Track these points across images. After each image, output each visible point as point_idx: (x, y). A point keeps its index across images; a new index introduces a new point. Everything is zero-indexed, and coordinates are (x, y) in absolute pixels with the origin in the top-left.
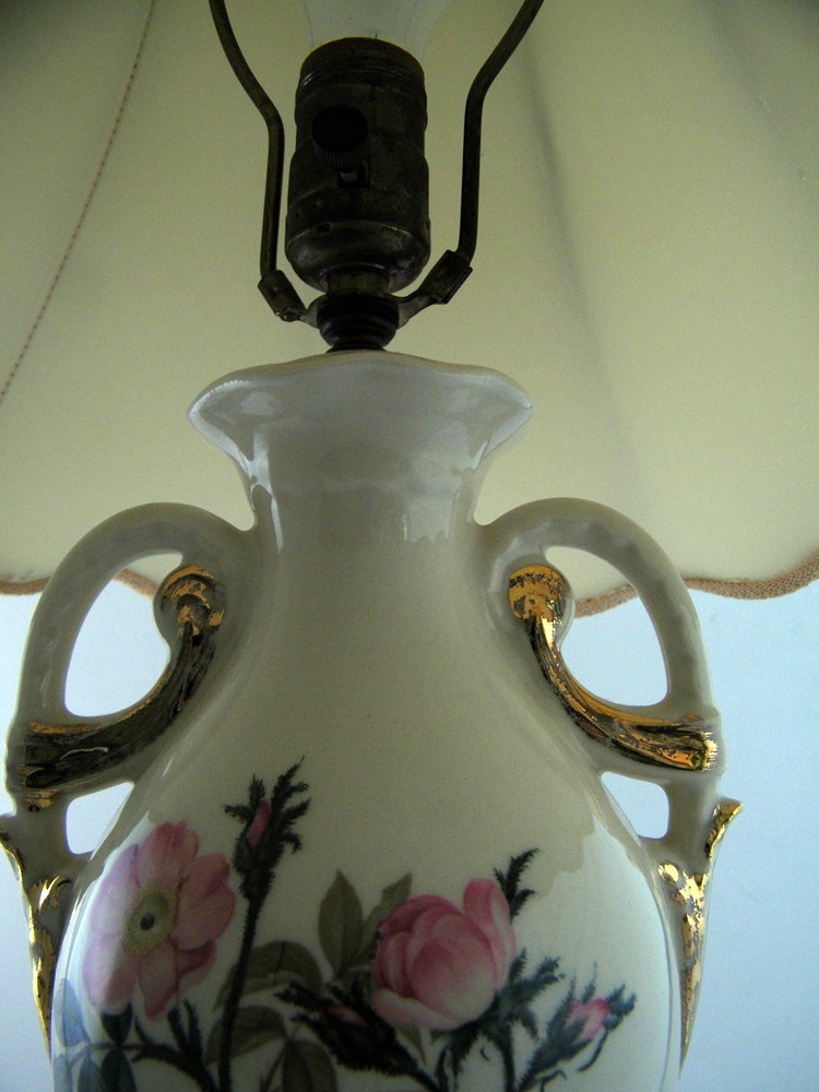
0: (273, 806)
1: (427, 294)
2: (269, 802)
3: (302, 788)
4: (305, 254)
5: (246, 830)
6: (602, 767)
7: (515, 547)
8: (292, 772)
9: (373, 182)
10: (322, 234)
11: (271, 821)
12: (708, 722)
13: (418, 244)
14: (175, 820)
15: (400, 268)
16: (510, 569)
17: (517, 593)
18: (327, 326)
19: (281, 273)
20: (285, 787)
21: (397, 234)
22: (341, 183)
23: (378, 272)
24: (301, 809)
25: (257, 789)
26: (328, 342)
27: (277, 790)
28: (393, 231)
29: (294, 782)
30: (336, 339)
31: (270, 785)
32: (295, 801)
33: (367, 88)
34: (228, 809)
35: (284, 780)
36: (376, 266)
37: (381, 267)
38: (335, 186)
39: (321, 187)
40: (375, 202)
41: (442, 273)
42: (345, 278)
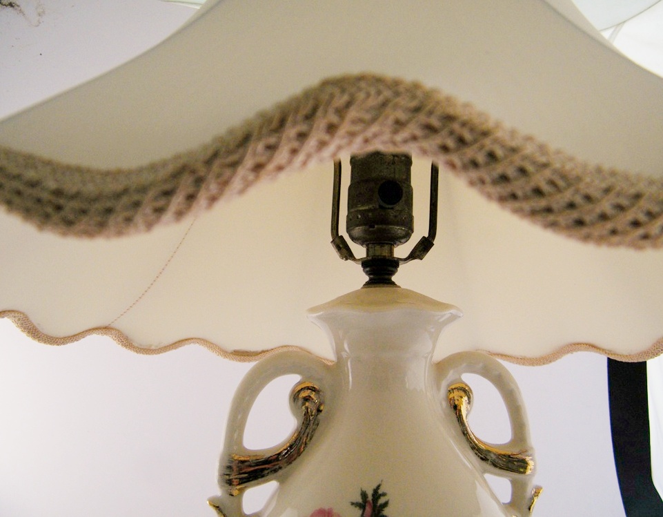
0: (373, 502)
2: (371, 502)
3: (384, 494)
5: (363, 514)
6: (485, 471)
7: (451, 375)
8: (378, 487)
11: (374, 510)
12: (530, 453)
14: (326, 507)
16: (449, 386)
17: (451, 396)
18: (368, 269)
19: (342, 237)
20: (377, 494)
24: (386, 504)
25: (364, 495)
26: (368, 273)
27: (373, 495)
29: (380, 492)
30: (372, 276)
31: (370, 493)
32: (382, 501)
34: (353, 504)
35: (376, 491)
38: (378, 207)
39: (371, 206)
40: (396, 216)
41: (421, 248)
42: (378, 247)
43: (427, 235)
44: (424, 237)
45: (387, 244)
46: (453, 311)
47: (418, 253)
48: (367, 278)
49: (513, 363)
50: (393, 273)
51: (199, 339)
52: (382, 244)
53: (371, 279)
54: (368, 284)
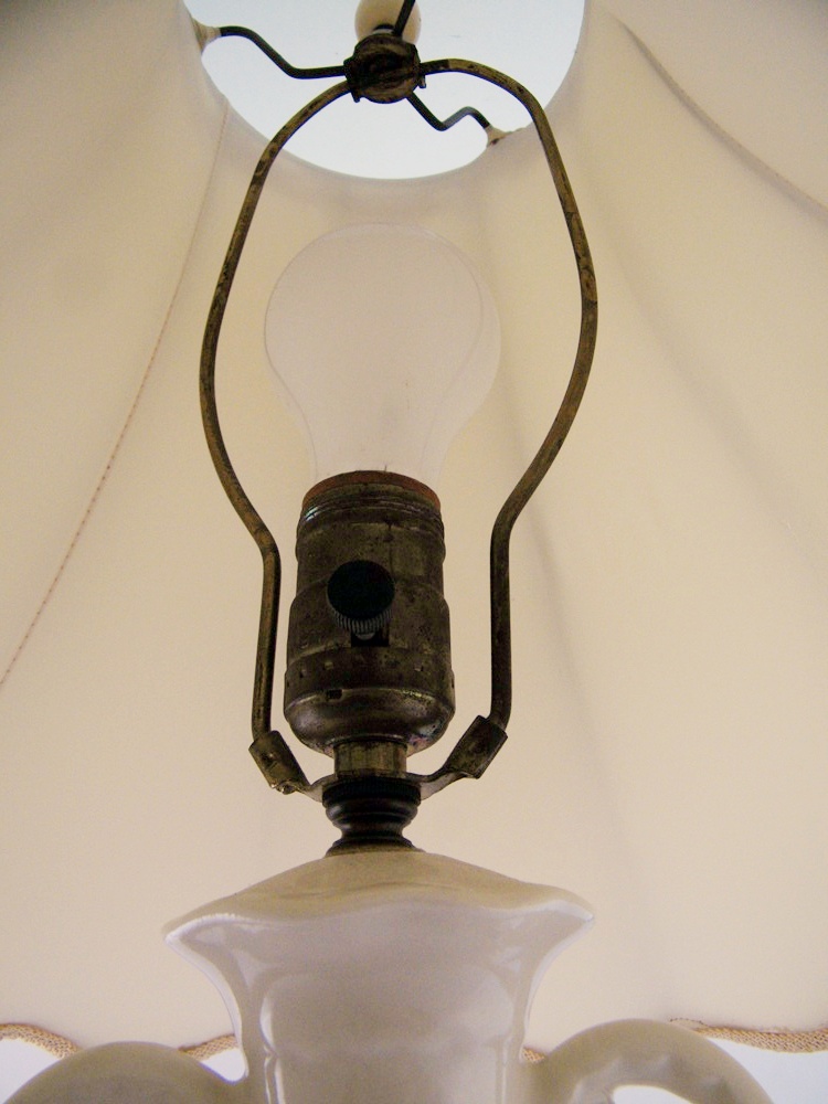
1: (455, 770)
4: (308, 720)
9: (391, 639)
10: (331, 701)
13: (443, 708)
15: (422, 736)
18: (336, 809)
19: (277, 734)
21: (421, 700)
22: (355, 641)
23: (396, 742)
26: (338, 819)
28: (416, 698)
30: (347, 826)
33: (383, 527)
36: (396, 736)
37: (400, 737)
38: (347, 644)
39: (331, 644)
40: (395, 665)
41: (473, 745)
42: (358, 751)
43: (486, 713)
44: (479, 718)
45: (383, 740)
46: (552, 904)
47: (464, 759)
48: (336, 834)
49: (760, 1045)
50: (405, 817)
51: (23, 1025)
52: (368, 743)
53: (347, 835)
54: (339, 847)
